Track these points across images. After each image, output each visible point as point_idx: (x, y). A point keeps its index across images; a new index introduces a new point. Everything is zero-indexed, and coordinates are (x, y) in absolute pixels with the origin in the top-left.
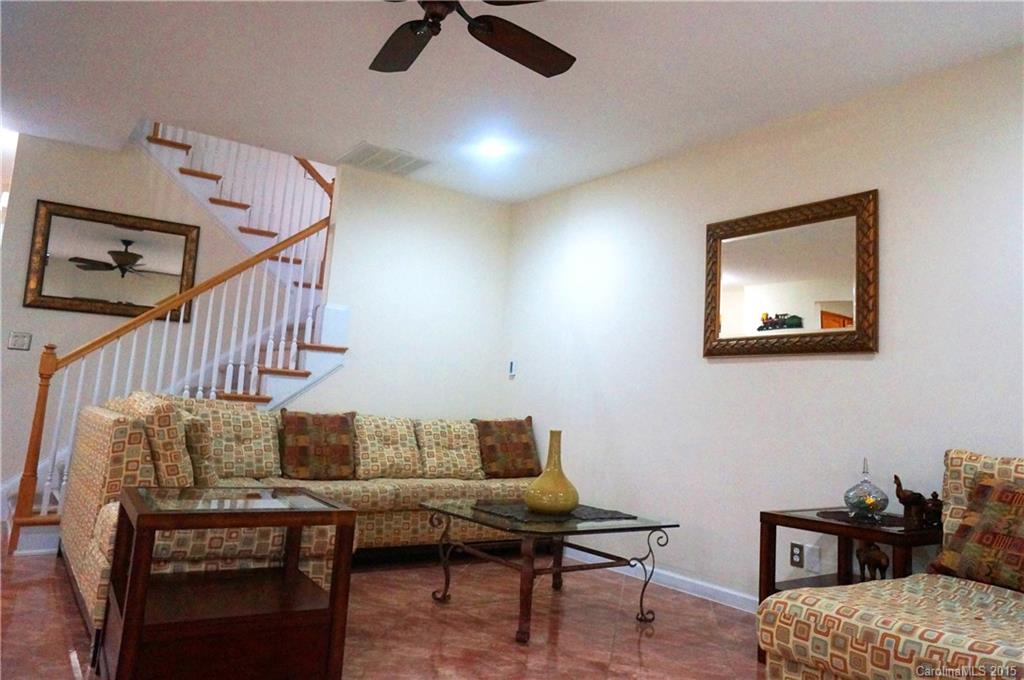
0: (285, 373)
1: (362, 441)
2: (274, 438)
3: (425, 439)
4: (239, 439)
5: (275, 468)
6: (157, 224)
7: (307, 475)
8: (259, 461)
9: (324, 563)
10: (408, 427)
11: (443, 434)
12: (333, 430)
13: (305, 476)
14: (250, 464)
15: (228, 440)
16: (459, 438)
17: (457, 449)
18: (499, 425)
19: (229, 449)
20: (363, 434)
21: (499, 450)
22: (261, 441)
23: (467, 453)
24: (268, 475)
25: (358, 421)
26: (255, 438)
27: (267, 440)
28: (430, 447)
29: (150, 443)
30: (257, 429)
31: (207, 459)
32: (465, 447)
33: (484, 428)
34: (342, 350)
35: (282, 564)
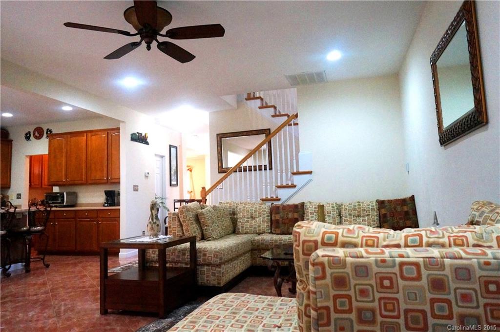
0: (287, 187)
1: (307, 216)
2: (268, 216)
3: (343, 213)
4: (252, 217)
5: (267, 229)
6: (254, 132)
7: (279, 232)
8: (259, 226)
9: (210, 268)
10: (333, 207)
11: (354, 209)
12: (290, 211)
13: (278, 233)
14: (255, 228)
15: (247, 218)
16: (365, 211)
17: (363, 217)
18: (390, 201)
19: (247, 222)
20: (308, 212)
21: (388, 216)
22: (262, 218)
23: (369, 219)
24: (264, 232)
25: (306, 206)
26: (259, 217)
27: (264, 218)
28: (346, 217)
29: (179, 221)
30: (259, 213)
31: (206, 226)
32: (368, 215)
33: (381, 204)
34: (310, 173)
35: (189, 266)
